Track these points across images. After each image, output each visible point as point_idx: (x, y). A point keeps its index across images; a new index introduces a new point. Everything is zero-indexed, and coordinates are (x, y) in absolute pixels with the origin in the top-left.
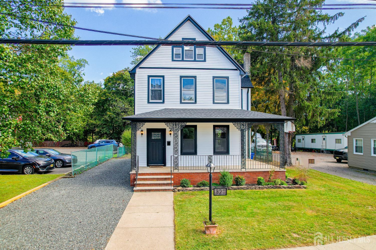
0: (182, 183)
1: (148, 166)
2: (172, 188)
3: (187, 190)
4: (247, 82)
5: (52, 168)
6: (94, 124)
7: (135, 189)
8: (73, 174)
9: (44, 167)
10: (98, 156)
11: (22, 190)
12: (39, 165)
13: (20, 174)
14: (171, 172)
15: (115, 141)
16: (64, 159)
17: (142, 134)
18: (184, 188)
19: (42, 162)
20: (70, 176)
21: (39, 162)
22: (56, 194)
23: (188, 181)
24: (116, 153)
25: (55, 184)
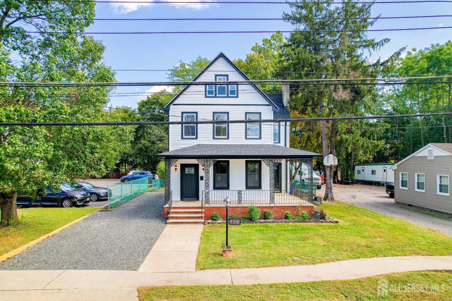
0: (213, 217)
1: (181, 200)
2: (203, 221)
3: (216, 222)
4: (285, 113)
5: (89, 202)
6: (127, 154)
7: (168, 221)
8: (109, 207)
9: (81, 200)
10: (133, 189)
11: (66, 221)
12: (77, 198)
13: (60, 207)
14: (201, 206)
15: (149, 173)
16: (99, 193)
17: (176, 169)
18: (214, 221)
19: (79, 195)
20: (106, 209)
21: (77, 196)
22: (97, 225)
23: (218, 215)
24: (151, 186)
25: (93, 217)
